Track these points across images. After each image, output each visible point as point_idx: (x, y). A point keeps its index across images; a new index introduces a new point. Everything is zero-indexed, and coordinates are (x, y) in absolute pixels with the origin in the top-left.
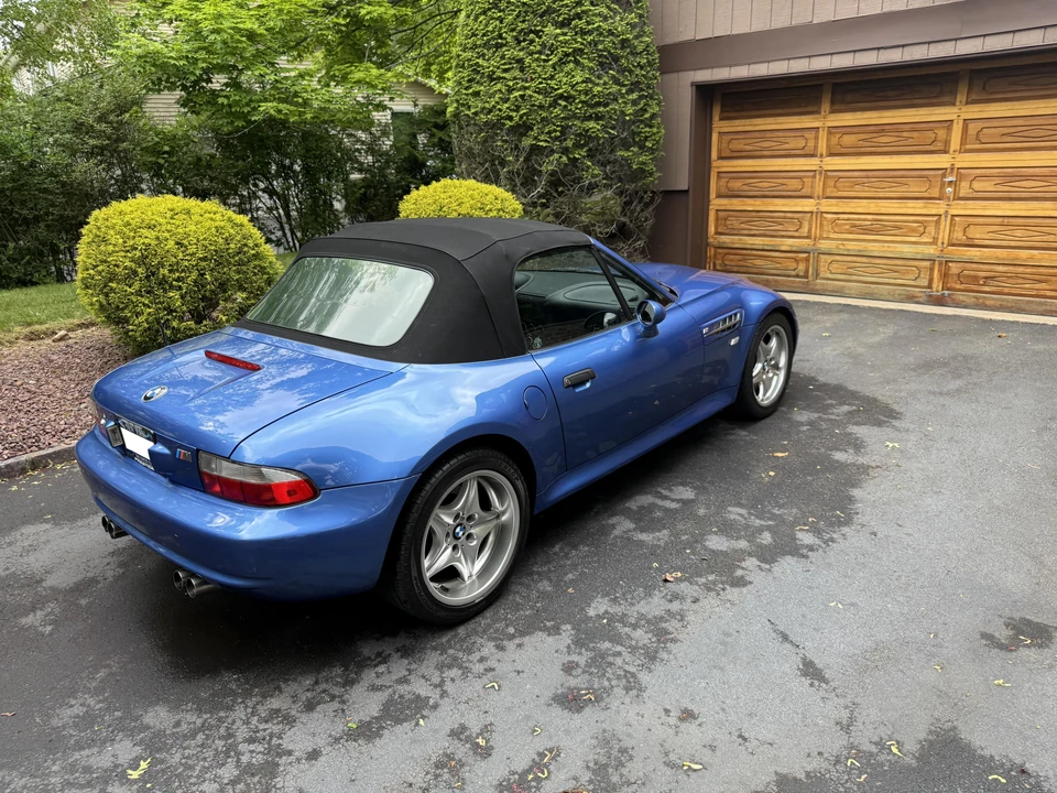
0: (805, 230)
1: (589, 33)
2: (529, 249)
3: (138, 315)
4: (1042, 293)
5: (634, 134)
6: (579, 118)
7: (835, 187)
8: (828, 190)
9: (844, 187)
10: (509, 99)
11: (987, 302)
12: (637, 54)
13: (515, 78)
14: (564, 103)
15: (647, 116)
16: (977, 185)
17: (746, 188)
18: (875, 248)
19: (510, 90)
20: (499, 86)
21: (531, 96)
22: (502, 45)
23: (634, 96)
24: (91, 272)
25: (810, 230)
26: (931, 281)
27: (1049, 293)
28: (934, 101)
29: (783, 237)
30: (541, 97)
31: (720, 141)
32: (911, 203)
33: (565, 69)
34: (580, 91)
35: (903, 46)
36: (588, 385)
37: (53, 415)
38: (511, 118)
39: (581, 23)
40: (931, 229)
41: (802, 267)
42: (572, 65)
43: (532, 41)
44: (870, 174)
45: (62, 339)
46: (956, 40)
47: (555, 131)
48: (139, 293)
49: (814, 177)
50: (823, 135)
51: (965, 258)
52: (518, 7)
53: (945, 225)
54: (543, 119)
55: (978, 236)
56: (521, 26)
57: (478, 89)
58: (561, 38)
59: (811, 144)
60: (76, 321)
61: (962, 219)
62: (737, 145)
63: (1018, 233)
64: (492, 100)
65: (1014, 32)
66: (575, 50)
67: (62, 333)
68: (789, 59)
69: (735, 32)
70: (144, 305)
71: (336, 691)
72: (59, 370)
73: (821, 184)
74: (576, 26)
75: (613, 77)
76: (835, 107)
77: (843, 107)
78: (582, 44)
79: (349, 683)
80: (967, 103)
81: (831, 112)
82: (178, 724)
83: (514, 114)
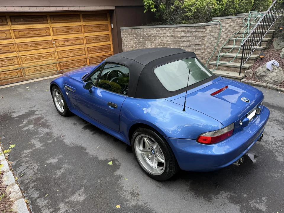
0: (16, 62)
4: (80, 65)
7: (22, 48)
8: (20, 49)
9: (25, 47)
16: (60, 43)
18: (40, 63)
26: (57, 68)
27: (81, 65)
29: (9, 66)
32: (46, 50)
35: (36, 6)
40: (53, 55)
41: (19, 74)
44: (32, 43)
46: (50, 7)
49: (13, 45)
50: (12, 32)
51: (63, 61)
53: (56, 54)
55: (64, 55)
59: (9, 35)
61: (59, 52)
63: (72, 53)
73: (17, 47)
76: (13, 23)
80: (51, 23)
81: (12, 25)
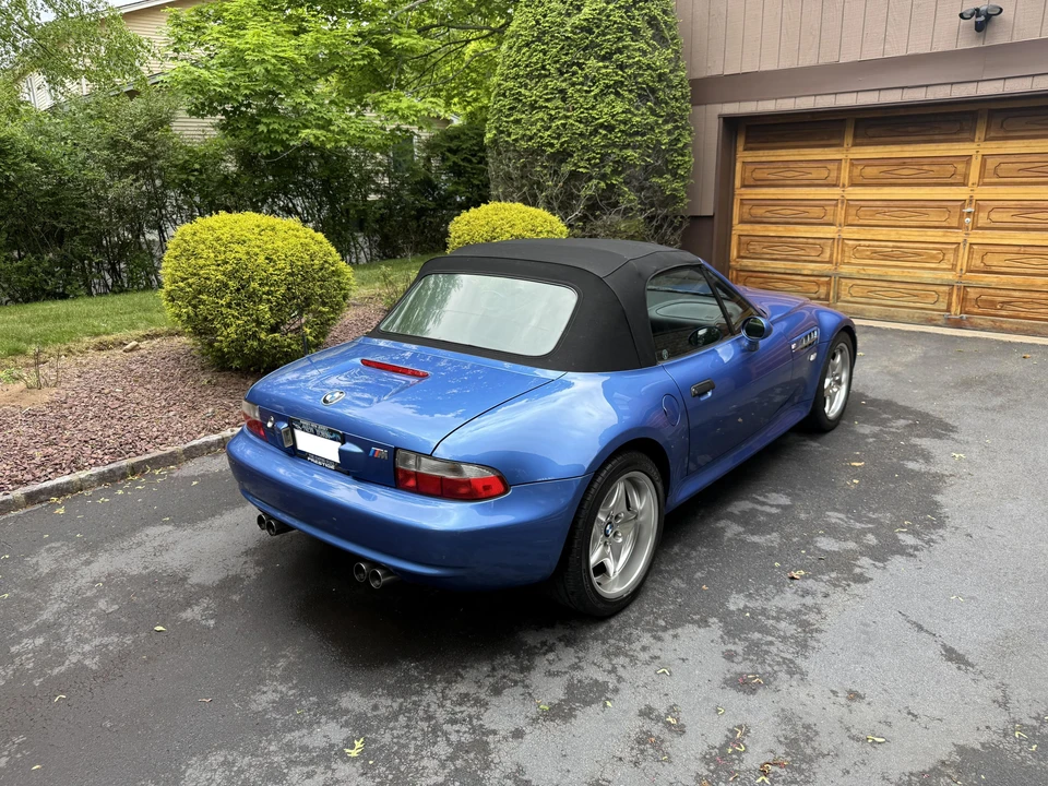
0: (826, 255)
1: (631, 66)
2: (655, 267)
3: (227, 326)
5: (667, 162)
6: (617, 146)
7: (856, 215)
8: (850, 218)
9: (866, 215)
10: (550, 127)
11: (1004, 326)
12: (673, 87)
13: (557, 108)
14: (604, 132)
15: (680, 145)
16: (994, 216)
17: (768, 215)
18: (894, 274)
19: (552, 119)
20: (541, 115)
21: (572, 125)
22: (546, 76)
23: (669, 126)
24: (182, 284)
25: (831, 255)
26: (949, 305)
28: (955, 137)
29: (805, 261)
30: (582, 126)
31: (744, 170)
32: (930, 232)
33: (606, 100)
34: (621, 121)
35: (927, 86)
36: (710, 394)
37: (144, 423)
38: (552, 145)
39: (622, 58)
40: (950, 256)
41: (823, 290)
42: (612, 96)
43: (574, 73)
44: (891, 204)
45: (133, 349)
46: (978, 81)
47: (594, 158)
48: (229, 306)
49: (836, 205)
50: (845, 167)
51: (983, 284)
52: (562, 40)
53: (964, 253)
54: (583, 147)
55: (995, 263)
56: (564, 59)
57: (520, 116)
58: (604, 71)
59: (834, 174)
60: (142, 333)
61: (981, 247)
62: (759, 174)
63: (1034, 261)
64: (533, 128)
65: (1033, 76)
66: (616, 82)
67: (134, 343)
68: (815, 95)
69: (763, 69)
70: (233, 316)
71: (517, 677)
72: (141, 379)
73: (843, 212)
74: (617, 60)
75: (650, 108)
76: (858, 141)
77: (865, 141)
78: (623, 77)
79: (526, 669)
80: (985, 140)
81: (853, 145)
82: (375, 707)
83: (556, 141)
